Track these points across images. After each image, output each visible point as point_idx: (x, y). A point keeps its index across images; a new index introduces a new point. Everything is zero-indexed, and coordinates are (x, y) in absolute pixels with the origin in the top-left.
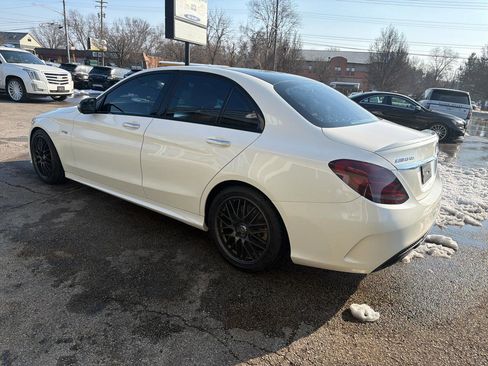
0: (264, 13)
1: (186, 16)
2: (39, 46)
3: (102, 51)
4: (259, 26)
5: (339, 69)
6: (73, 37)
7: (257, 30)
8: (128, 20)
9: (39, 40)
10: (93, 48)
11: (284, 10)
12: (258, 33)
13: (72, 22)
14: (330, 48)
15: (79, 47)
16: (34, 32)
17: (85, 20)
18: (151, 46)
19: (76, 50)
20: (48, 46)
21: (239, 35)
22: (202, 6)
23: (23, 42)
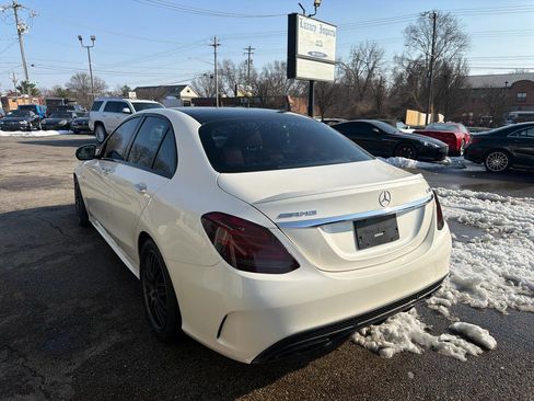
0: (423, 38)
1: (310, 53)
2: (196, 96)
3: (246, 96)
4: (418, 53)
5: (525, 95)
6: (226, 86)
7: (414, 59)
8: (276, 63)
9: (197, 91)
10: (239, 94)
11: (448, 32)
12: (416, 62)
13: (226, 71)
14: (514, 71)
15: (231, 94)
16: (194, 83)
17: (237, 68)
18: (298, 88)
19: (228, 97)
20: (205, 95)
21: (393, 66)
22: (329, 41)
23: (183, 93)
